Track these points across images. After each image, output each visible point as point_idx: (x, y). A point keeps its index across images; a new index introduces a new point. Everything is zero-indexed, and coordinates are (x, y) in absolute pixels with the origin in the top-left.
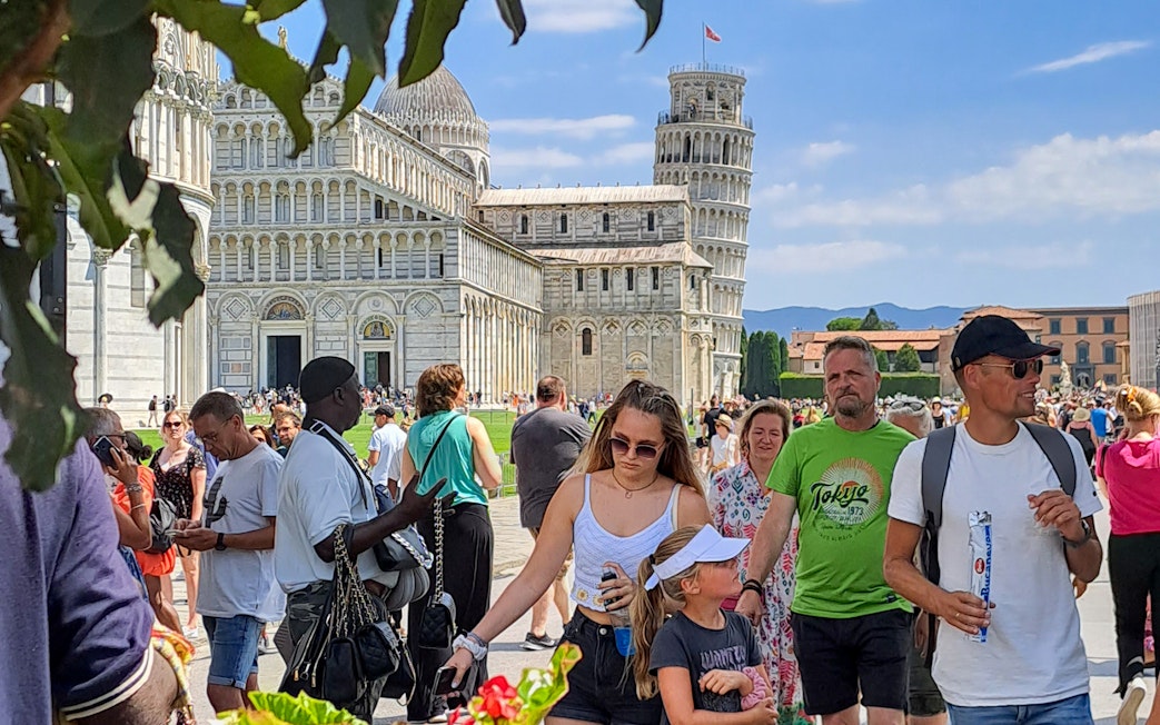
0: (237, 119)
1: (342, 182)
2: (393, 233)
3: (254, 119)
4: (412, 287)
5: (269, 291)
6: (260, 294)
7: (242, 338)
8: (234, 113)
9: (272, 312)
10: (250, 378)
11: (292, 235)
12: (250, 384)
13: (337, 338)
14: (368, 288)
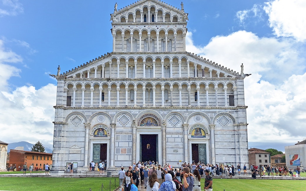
0: (126, 27)
1: (180, 58)
2: (207, 83)
3: (135, 27)
4: (218, 110)
5: (142, 111)
6: (137, 113)
7: (127, 135)
8: (125, 24)
9: (142, 122)
10: (131, 156)
11: (154, 83)
12: (131, 159)
13: (177, 136)
14: (195, 110)
